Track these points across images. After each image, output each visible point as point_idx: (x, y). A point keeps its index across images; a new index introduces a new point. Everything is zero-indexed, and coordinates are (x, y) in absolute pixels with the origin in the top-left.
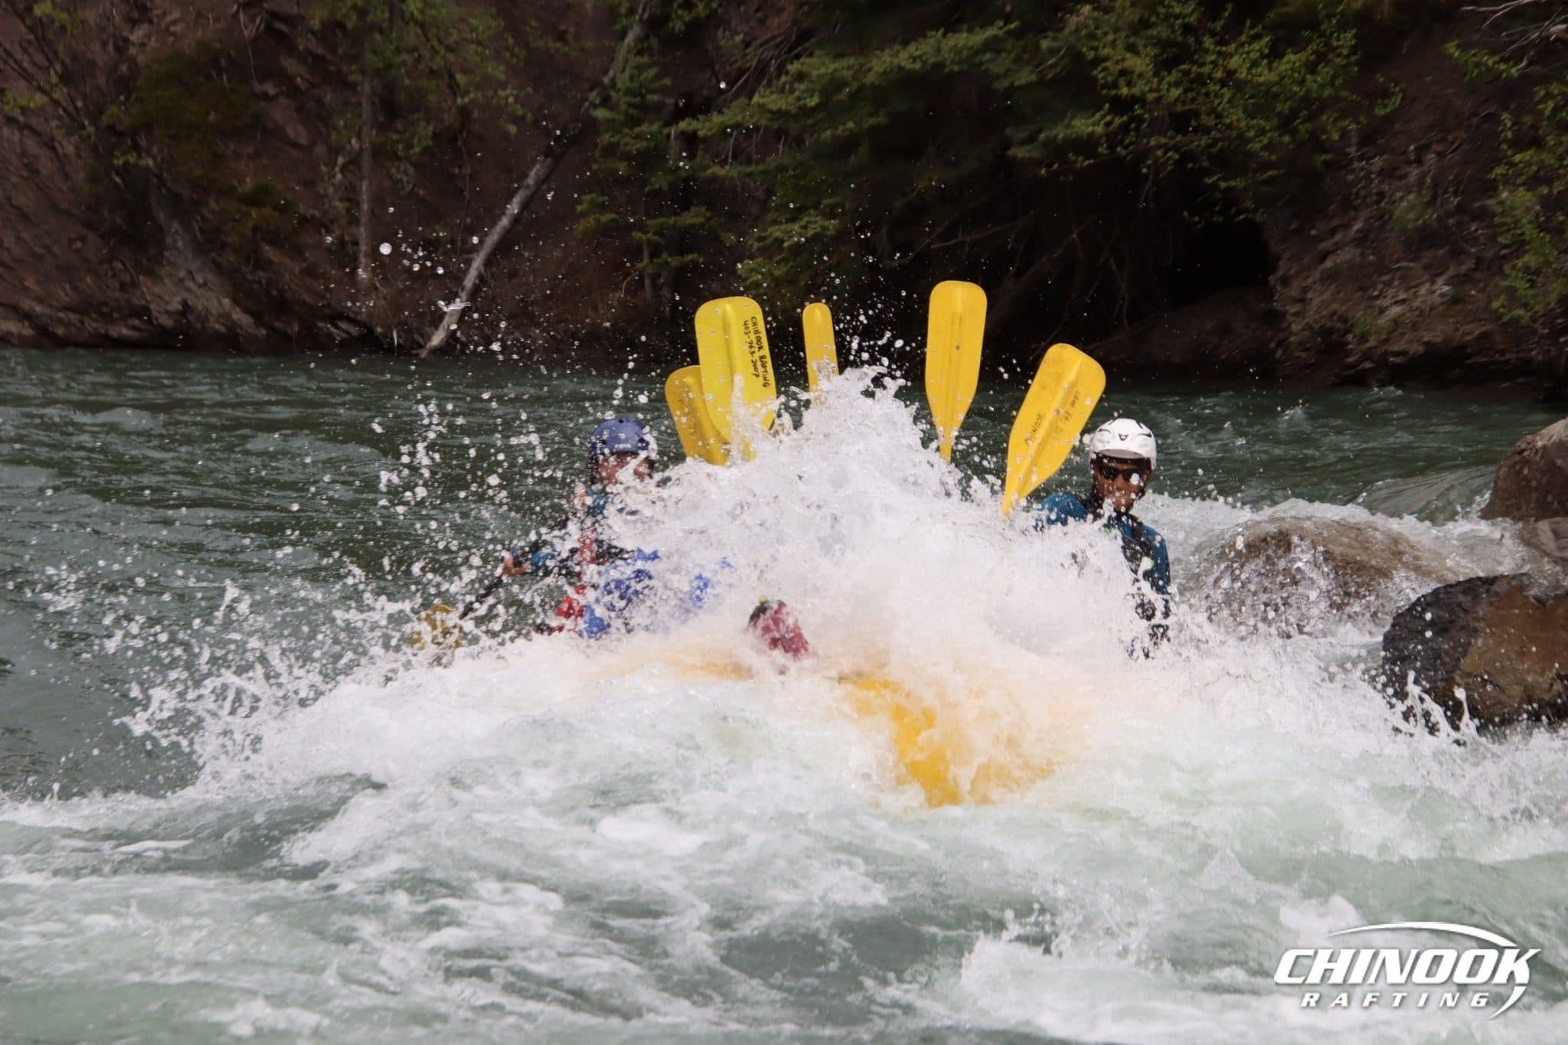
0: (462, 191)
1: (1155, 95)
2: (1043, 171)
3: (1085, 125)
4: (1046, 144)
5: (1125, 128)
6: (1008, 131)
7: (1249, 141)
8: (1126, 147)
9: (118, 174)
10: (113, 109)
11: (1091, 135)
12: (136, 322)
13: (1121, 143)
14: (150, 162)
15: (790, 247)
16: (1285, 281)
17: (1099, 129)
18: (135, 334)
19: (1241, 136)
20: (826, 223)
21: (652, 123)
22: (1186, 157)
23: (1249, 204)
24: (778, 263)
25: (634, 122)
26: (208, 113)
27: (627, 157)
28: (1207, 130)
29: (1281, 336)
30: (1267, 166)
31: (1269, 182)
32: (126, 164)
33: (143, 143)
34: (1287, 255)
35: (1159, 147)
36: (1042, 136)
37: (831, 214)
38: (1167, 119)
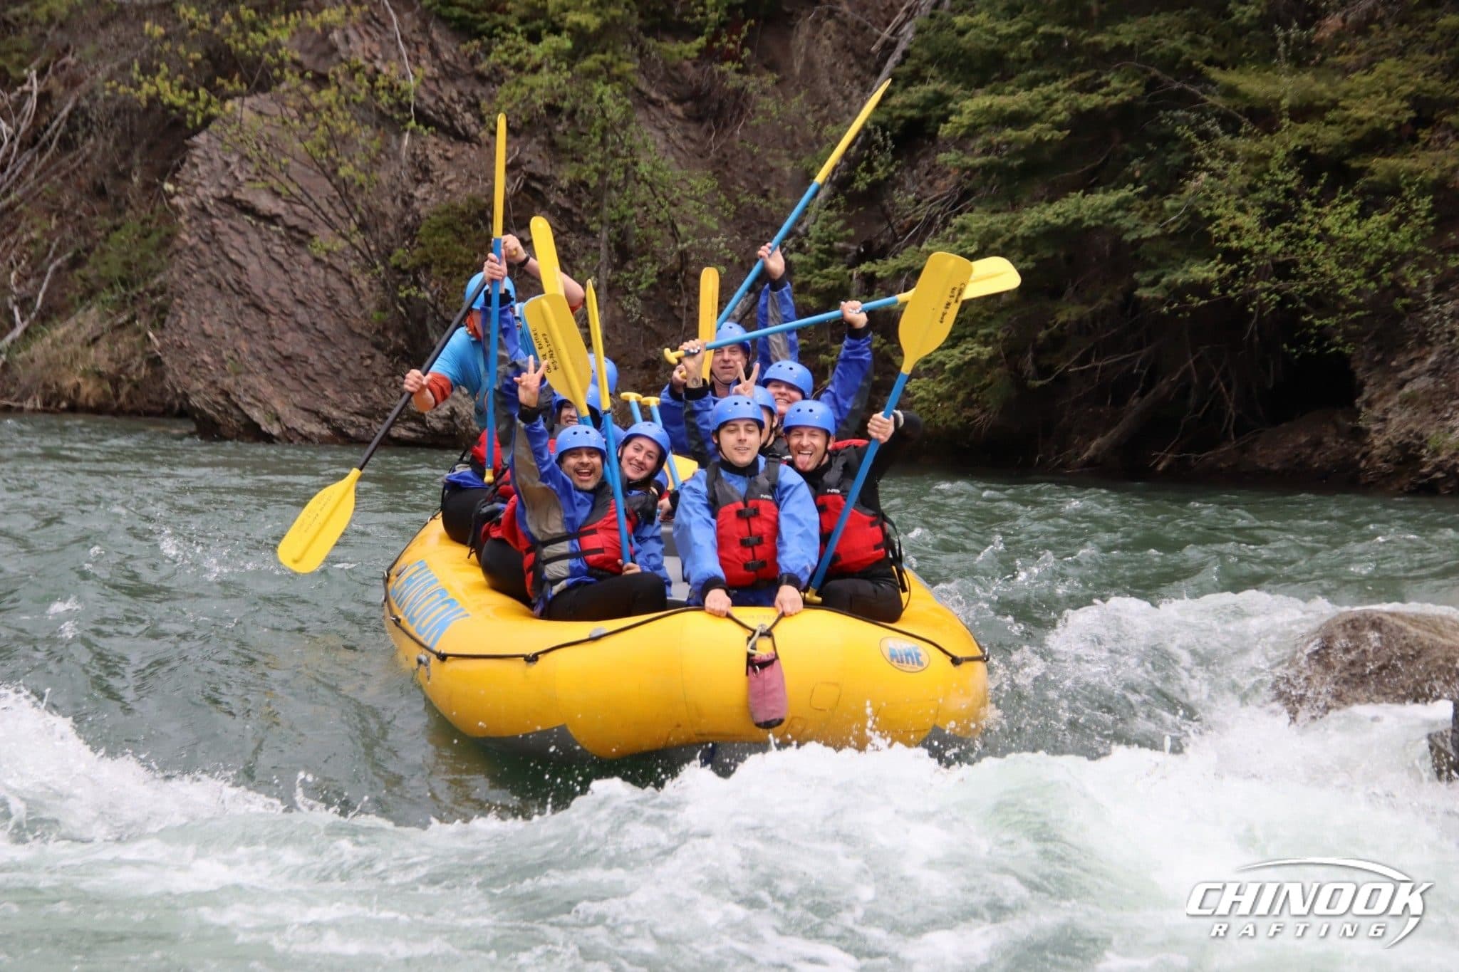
0: (680, 320)
1: (1260, 247)
2: (1165, 309)
3: (1201, 271)
4: (1167, 287)
5: (1234, 274)
6: (1136, 275)
7: (1340, 286)
8: (1235, 290)
9: (402, 304)
10: (400, 252)
11: (1205, 280)
12: (413, 425)
13: (1230, 287)
14: (428, 295)
15: (951, 369)
16: (1369, 404)
17: (1213, 275)
18: (412, 435)
19: (1333, 282)
20: (982, 349)
21: (837, 266)
22: (1287, 299)
23: (1338, 338)
24: (941, 382)
25: (823, 265)
26: (475, 255)
27: (817, 293)
28: (1304, 277)
29: (1365, 449)
30: (1353, 308)
31: (1356, 321)
32: (408, 296)
33: (423, 279)
34: (1371, 382)
35: (1263, 290)
36: (1164, 280)
37: (985, 343)
38: (1271, 268)
